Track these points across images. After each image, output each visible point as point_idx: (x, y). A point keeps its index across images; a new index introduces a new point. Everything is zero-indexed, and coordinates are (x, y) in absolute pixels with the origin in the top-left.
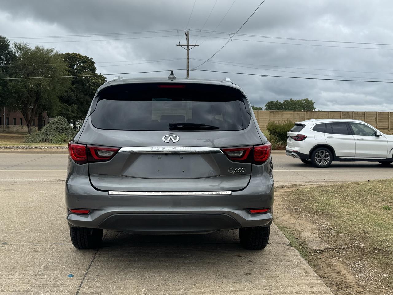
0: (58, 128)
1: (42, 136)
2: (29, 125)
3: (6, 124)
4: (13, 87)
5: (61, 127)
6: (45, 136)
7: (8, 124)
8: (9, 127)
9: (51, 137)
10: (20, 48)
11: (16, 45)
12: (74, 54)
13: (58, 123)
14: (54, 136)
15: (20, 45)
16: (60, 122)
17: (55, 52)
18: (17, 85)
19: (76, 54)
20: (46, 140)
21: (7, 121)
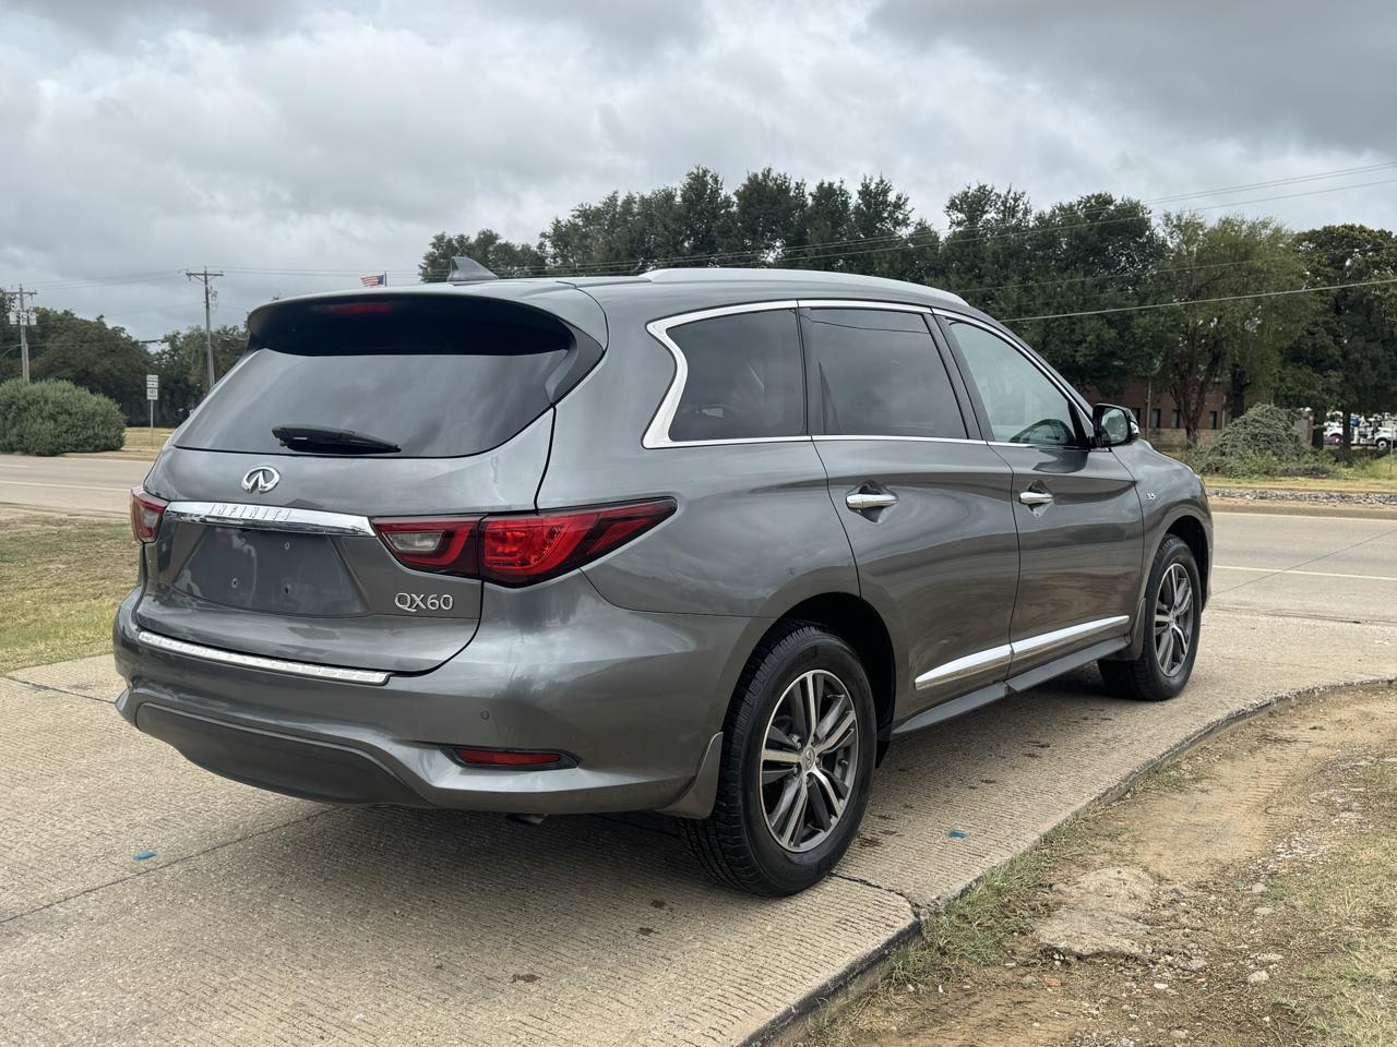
0: (1254, 437)
1: (1210, 458)
2: (1191, 427)
3: (1154, 425)
4: (1146, 330)
5: (1265, 435)
6: (1218, 458)
7: (1158, 426)
8: (1158, 433)
9: (1232, 461)
10: (1178, 226)
11: (1168, 220)
12: (1345, 227)
13: (1257, 421)
14: (1241, 458)
15: (1179, 218)
16: (1264, 420)
17: (1272, 226)
18: (1156, 323)
19: (1352, 228)
20: (1217, 469)
21: (1155, 416)
